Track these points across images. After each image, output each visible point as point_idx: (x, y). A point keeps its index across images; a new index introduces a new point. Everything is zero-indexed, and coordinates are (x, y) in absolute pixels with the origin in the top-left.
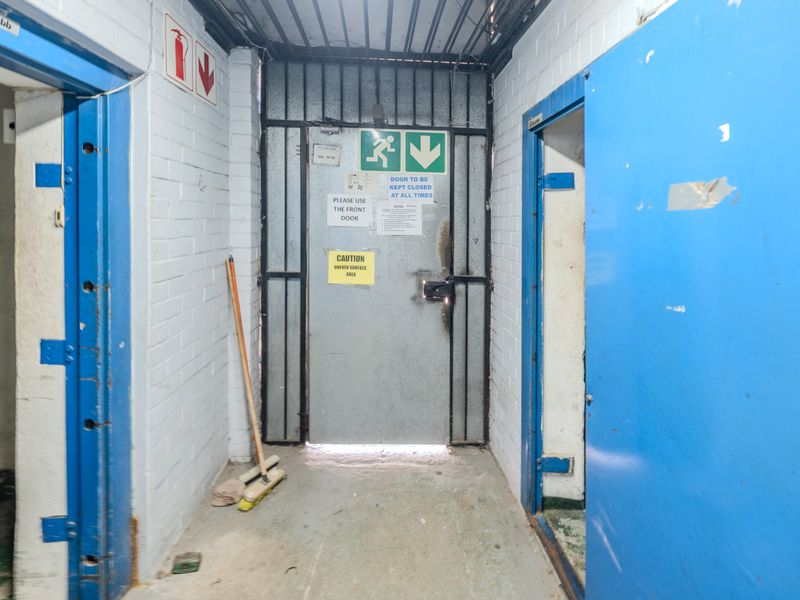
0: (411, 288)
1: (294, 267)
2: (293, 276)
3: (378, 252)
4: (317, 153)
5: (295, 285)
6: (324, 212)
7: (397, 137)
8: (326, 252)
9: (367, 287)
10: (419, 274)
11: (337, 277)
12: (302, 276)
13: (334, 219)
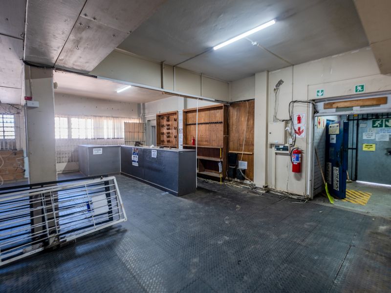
0: (385, 152)
1: (355, 147)
2: (354, 149)
3: (376, 144)
4: (361, 125)
5: (354, 151)
6: (362, 136)
7: (382, 121)
8: (363, 144)
9: (372, 151)
10: (387, 149)
11: (365, 149)
12: (357, 149)
13: (365, 137)
